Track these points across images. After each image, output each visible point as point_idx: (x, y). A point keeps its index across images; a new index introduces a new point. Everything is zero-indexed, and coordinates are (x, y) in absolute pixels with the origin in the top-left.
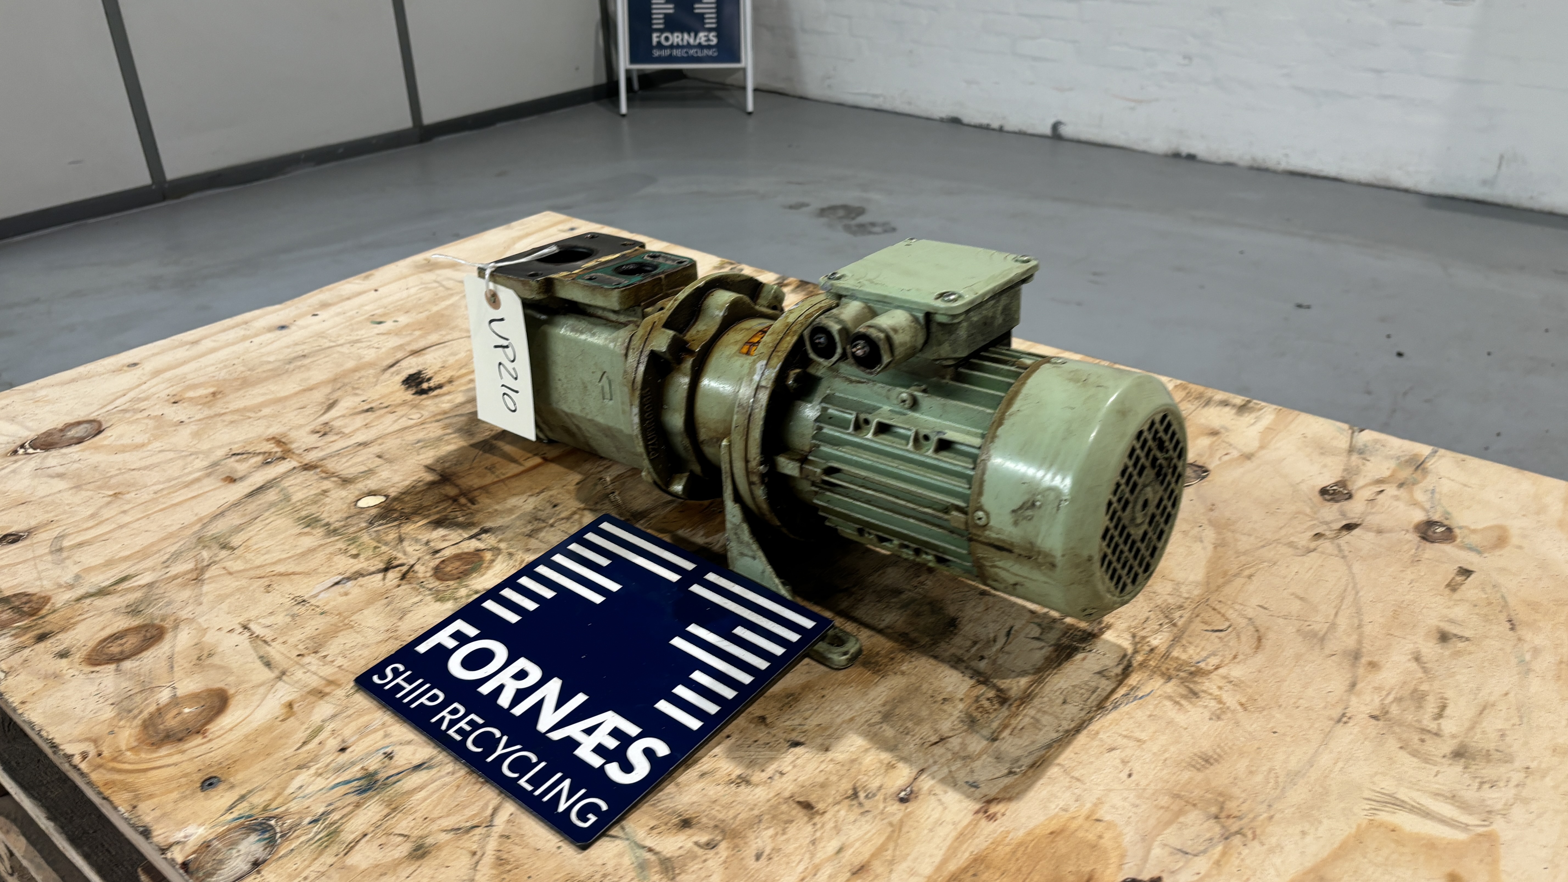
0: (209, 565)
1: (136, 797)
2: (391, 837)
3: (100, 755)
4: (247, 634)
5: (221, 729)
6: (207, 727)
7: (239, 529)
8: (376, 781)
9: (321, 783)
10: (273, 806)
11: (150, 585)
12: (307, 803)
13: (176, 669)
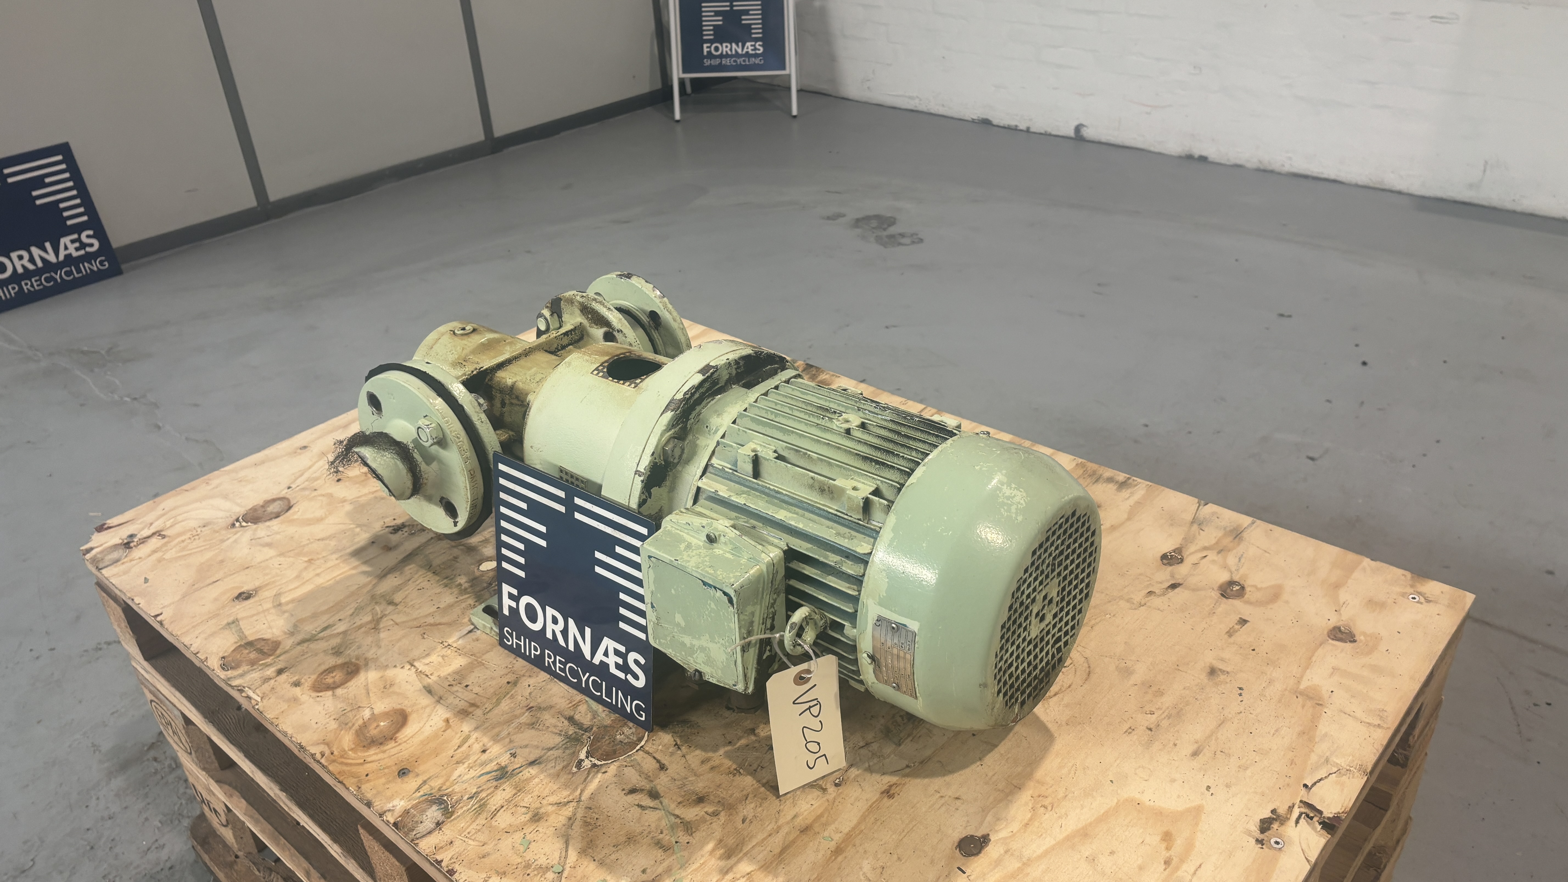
0: (381, 618)
1: (360, 781)
2: (519, 808)
3: (332, 754)
4: (413, 670)
5: (406, 736)
6: (397, 735)
7: (398, 588)
8: (507, 772)
9: (472, 773)
10: (444, 788)
11: (345, 633)
12: (465, 786)
13: (371, 695)
